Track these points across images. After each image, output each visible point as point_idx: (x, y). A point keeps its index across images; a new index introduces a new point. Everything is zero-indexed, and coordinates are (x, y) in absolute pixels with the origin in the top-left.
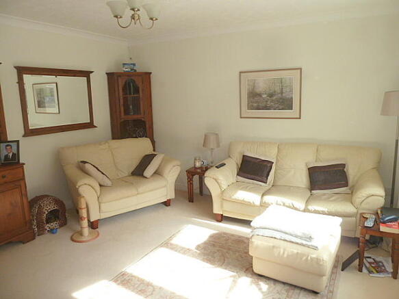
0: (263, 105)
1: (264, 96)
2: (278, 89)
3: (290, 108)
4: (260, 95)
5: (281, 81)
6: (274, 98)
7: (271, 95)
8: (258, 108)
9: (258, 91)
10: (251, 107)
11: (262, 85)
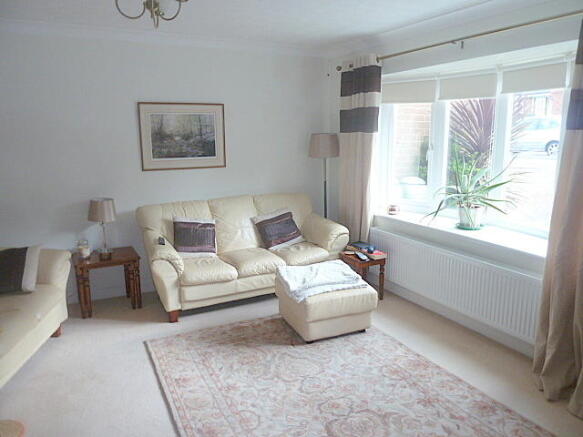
0: (177, 150)
1: (177, 138)
2: (195, 130)
3: (212, 153)
4: (170, 137)
5: (199, 118)
6: (192, 141)
7: (187, 137)
8: (169, 156)
9: (168, 130)
10: (158, 154)
11: (173, 123)
